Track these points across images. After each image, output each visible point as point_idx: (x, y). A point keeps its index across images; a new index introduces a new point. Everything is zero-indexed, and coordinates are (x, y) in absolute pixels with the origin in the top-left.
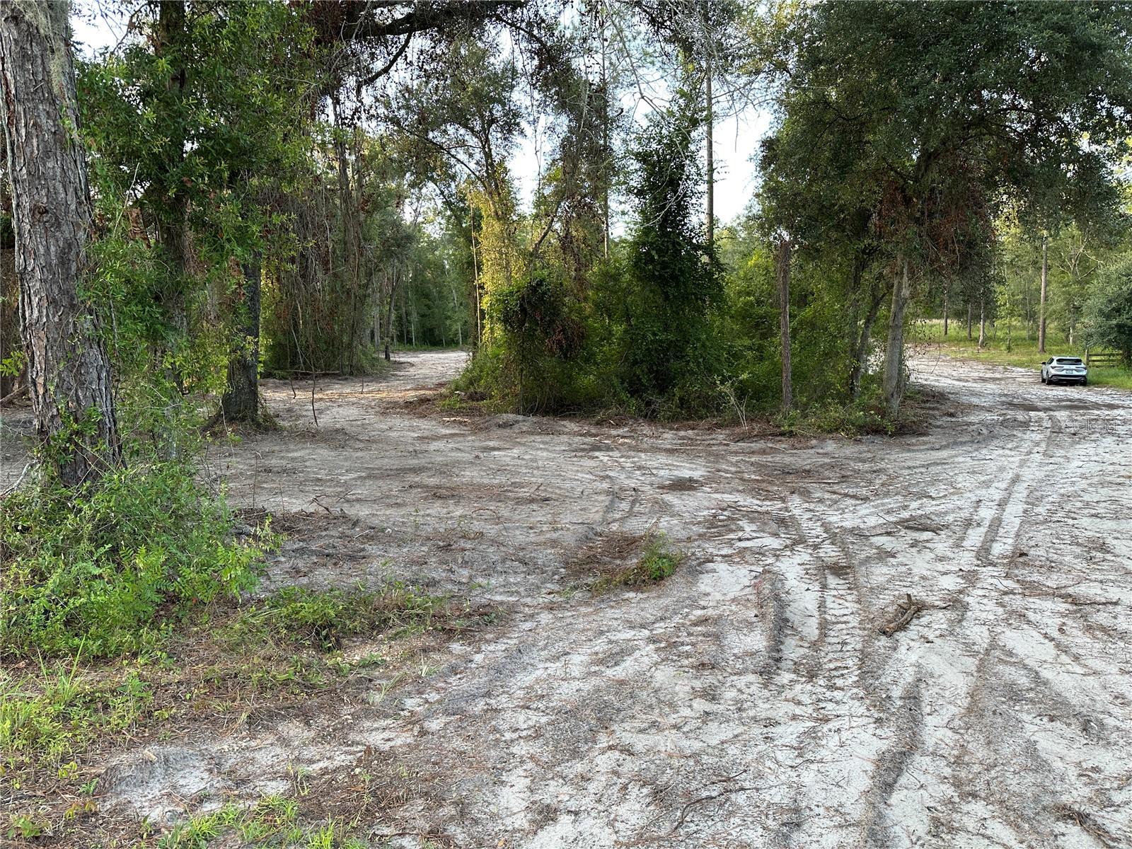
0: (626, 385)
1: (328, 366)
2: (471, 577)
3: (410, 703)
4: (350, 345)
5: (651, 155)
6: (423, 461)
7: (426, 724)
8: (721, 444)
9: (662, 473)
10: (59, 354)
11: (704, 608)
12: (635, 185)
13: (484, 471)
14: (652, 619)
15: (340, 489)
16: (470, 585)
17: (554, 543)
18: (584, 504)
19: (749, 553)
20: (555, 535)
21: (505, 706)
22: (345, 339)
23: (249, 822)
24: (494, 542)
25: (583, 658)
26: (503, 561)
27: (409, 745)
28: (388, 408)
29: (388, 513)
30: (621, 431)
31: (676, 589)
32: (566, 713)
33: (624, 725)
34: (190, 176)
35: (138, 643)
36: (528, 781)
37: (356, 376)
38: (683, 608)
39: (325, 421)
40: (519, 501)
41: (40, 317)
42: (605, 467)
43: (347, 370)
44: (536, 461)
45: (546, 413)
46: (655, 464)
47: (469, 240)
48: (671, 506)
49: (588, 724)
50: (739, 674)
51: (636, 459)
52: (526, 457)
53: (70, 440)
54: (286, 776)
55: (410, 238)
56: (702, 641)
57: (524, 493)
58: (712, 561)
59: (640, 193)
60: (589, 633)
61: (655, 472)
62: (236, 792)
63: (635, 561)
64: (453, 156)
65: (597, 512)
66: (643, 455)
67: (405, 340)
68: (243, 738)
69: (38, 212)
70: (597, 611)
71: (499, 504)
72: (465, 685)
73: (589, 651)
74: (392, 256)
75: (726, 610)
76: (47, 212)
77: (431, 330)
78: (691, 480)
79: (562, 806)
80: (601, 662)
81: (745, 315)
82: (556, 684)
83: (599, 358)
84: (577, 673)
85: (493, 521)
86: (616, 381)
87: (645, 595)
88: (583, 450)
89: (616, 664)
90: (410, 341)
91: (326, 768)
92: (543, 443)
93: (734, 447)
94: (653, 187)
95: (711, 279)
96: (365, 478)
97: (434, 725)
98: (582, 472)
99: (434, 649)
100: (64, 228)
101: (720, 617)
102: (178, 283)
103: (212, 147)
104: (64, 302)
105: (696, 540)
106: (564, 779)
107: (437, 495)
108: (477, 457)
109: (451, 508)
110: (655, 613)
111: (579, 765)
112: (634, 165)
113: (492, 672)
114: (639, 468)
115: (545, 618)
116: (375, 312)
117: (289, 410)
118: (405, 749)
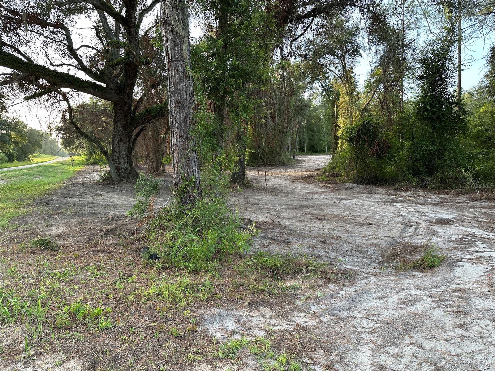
0: (411, 171)
1: (270, 161)
2: (336, 256)
3: (314, 308)
4: (279, 153)
5: (428, 59)
6: (311, 203)
7: (321, 318)
8: (464, 202)
9: (431, 215)
10: (183, 156)
11: (458, 284)
12: (419, 75)
13: (339, 209)
14: (430, 286)
15: (276, 213)
16: (336, 260)
17: (376, 245)
18: (389, 227)
19: (483, 259)
20: (376, 241)
21: (357, 316)
22: (278, 150)
23: (252, 346)
24: (346, 241)
25: (394, 300)
26: (351, 251)
27: (315, 326)
28: (295, 179)
29: (297, 224)
30: (407, 194)
31: (442, 273)
32: (388, 324)
33: (418, 334)
34: (228, 86)
35: (207, 267)
36: (371, 352)
37: (281, 166)
38: (446, 282)
39: (269, 184)
40: (357, 224)
41: (176, 142)
42: (400, 211)
43: (278, 163)
44: (364, 206)
45: (368, 184)
46: (427, 211)
47: (333, 105)
48: (437, 232)
49: (399, 331)
50: (481, 319)
51: (416, 208)
52: (358, 204)
53: (185, 188)
54: (264, 330)
55: (307, 106)
56: (458, 300)
57: (358, 220)
58: (461, 261)
59: (421, 78)
60: (397, 289)
61: (427, 214)
62: (246, 333)
63: (418, 257)
64: (328, 68)
65: (397, 232)
66: (420, 206)
67: (302, 150)
68: (247, 311)
69: (178, 102)
70: (400, 279)
71: (347, 224)
72: (337, 304)
73: (397, 297)
74: (298, 114)
75: (471, 286)
76: (180, 103)
77: (313, 146)
78: (447, 219)
79: (388, 367)
80: (404, 303)
81: (478, 137)
82: (381, 310)
83: (397, 158)
84: (391, 306)
85: (344, 232)
86: (405, 169)
87: (425, 274)
88: (388, 202)
89: (412, 305)
90: (304, 151)
91: (280, 329)
92: (367, 197)
93: (471, 204)
94: (428, 75)
95: (459, 119)
96: (286, 209)
97: (325, 319)
98: (388, 212)
99: (322, 286)
100: (186, 108)
101: (468, 289)
102: (222, 128)
103: (236, 74)
104: (185, 137)
105: (452, 250)
106: (389, 354)
107: (318, 218)
108: (335, 202)
109: (324, 225)
110: (431, 283)
111: (396, 349)
112: (418, 65)
113: (350, 300)
114: (418, 212)
115: (373, 279)
116: (290, 138)
117: (256, 179)
118: (313, 327)
